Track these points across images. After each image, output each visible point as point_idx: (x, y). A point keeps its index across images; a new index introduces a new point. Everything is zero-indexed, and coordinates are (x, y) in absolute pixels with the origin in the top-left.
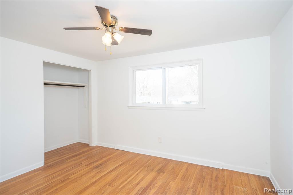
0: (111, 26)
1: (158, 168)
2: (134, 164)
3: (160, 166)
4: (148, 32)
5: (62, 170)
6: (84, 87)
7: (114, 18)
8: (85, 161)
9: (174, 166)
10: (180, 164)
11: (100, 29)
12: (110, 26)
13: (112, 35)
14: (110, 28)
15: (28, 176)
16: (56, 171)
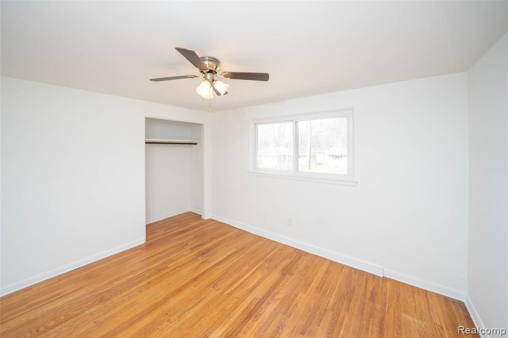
0: (211, 71)
1: (284, 265)
2: (252, 254)
3: (288, 261)
4: (264, 77)
5: (162, 252)
6: (196, 144)
7: (216, 61)
8: (191, 242)
9: (308, 265)
10: (317, 260)
11: (196, 77)
12: (208, 72)
13: (211, 84)
14: (209, 76)
15: (124, 257)
16: (155, 254)
